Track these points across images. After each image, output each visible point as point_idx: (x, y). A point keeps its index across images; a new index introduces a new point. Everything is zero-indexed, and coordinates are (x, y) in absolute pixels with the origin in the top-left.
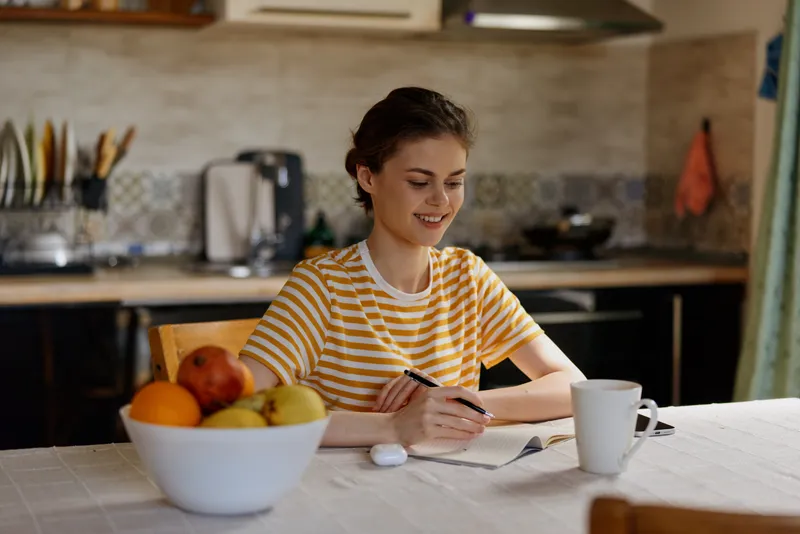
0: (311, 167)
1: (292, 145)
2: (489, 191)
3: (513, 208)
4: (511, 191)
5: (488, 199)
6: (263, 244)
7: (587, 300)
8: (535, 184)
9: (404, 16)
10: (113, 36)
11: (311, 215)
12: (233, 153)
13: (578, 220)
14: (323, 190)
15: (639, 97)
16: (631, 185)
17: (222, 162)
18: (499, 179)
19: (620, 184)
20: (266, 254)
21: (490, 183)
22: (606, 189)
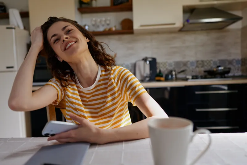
0: (158, 60)
1: (154, 56)
2: (200, 64)
3: (206, 67)
4: (206, 64)
5: (200, 66)
6: (147, 77)
7: (226, 88)
8: (212, 62)
9: (174, 24)
10: (117, 37)
11: (158, 71)
12: (141, 58)
13: (220, 68)
14: (161, 65)
15: (239, 40)
16: (237, 61)
17: (139, 61)
18: (202, 61)
19: (234, 61)
20: (147, 79)
21: (200, 62)
22: (230, 62)
